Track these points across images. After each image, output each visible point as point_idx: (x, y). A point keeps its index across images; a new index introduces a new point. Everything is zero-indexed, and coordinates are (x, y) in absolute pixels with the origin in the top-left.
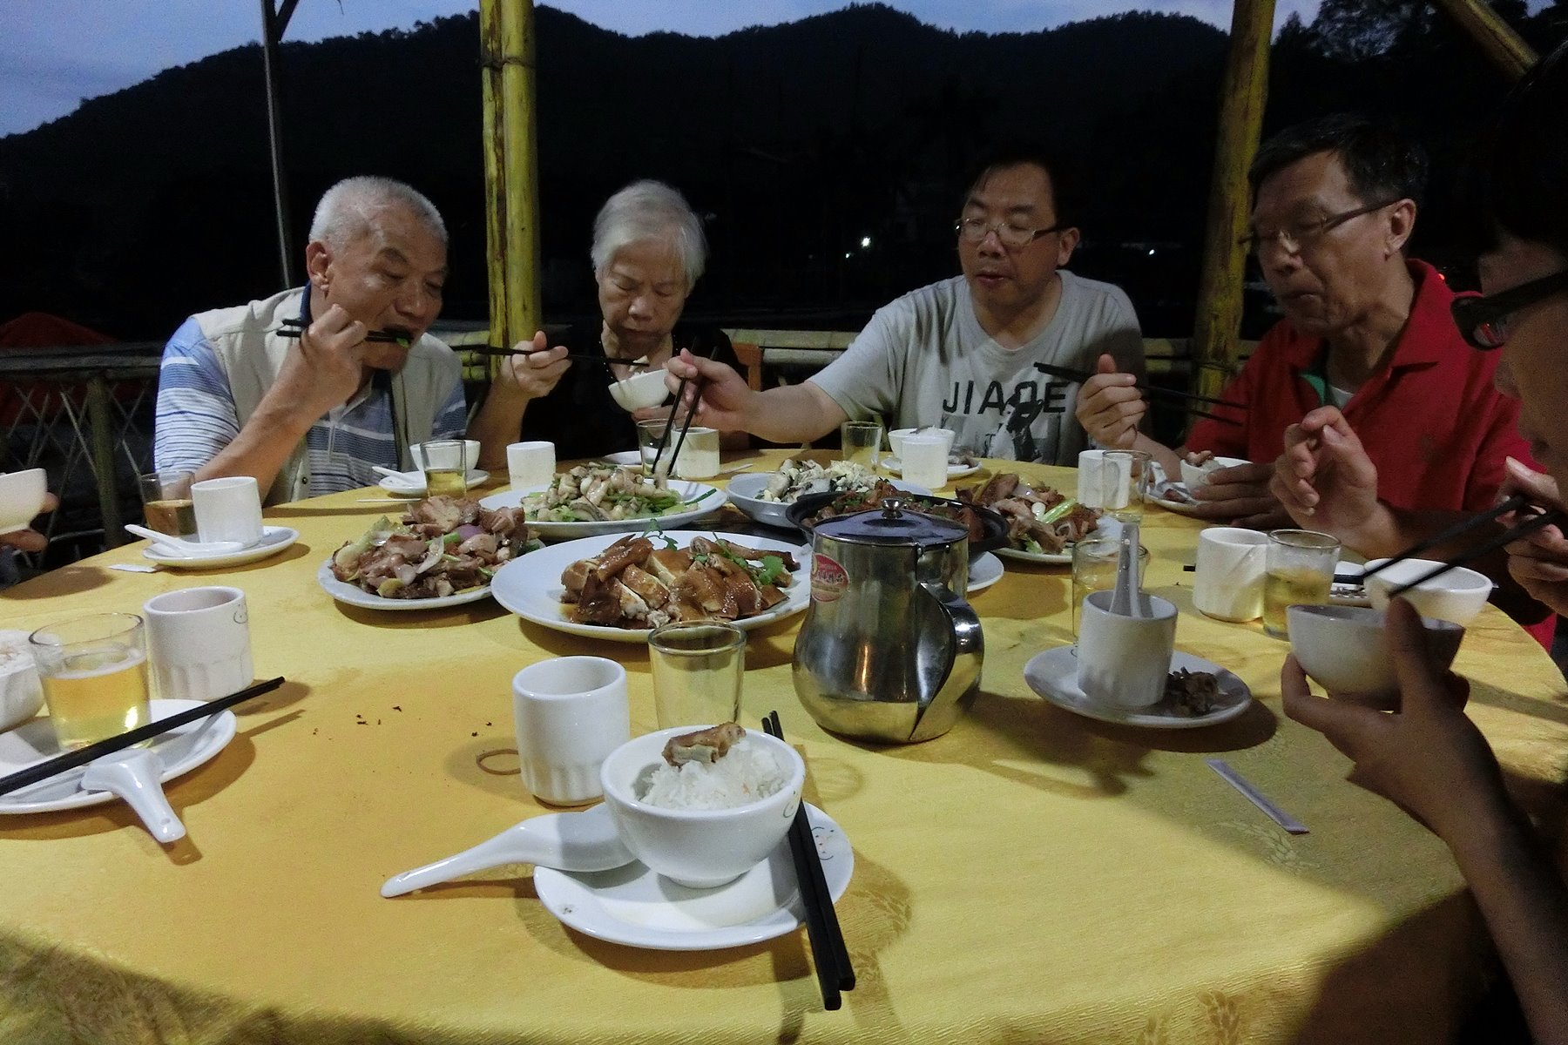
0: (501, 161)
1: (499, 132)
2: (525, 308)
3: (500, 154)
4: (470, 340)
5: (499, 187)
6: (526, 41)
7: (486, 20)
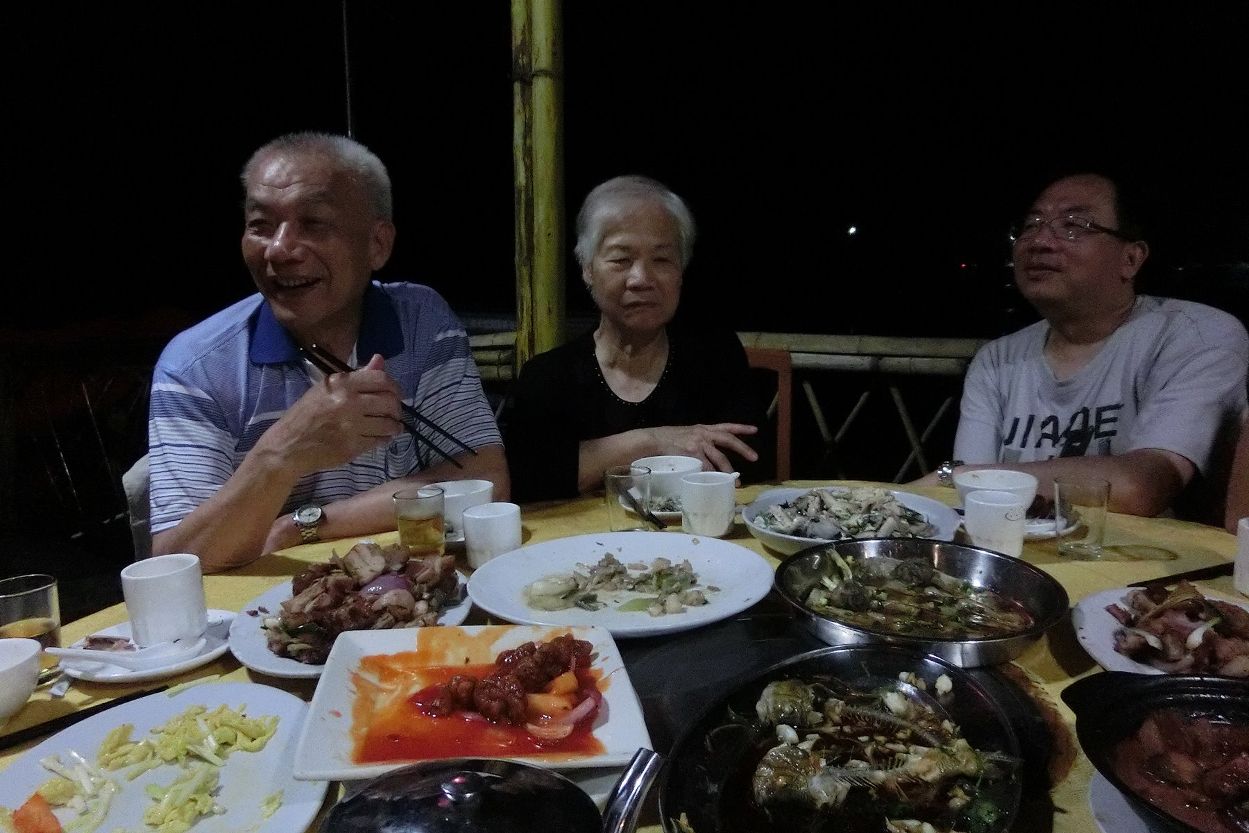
0: (529, 169)
1: (528, 142)
2: (550, 311)
4: (499, 340)
5: (527, 194)
6: (554, 54)
7: (517, 38)
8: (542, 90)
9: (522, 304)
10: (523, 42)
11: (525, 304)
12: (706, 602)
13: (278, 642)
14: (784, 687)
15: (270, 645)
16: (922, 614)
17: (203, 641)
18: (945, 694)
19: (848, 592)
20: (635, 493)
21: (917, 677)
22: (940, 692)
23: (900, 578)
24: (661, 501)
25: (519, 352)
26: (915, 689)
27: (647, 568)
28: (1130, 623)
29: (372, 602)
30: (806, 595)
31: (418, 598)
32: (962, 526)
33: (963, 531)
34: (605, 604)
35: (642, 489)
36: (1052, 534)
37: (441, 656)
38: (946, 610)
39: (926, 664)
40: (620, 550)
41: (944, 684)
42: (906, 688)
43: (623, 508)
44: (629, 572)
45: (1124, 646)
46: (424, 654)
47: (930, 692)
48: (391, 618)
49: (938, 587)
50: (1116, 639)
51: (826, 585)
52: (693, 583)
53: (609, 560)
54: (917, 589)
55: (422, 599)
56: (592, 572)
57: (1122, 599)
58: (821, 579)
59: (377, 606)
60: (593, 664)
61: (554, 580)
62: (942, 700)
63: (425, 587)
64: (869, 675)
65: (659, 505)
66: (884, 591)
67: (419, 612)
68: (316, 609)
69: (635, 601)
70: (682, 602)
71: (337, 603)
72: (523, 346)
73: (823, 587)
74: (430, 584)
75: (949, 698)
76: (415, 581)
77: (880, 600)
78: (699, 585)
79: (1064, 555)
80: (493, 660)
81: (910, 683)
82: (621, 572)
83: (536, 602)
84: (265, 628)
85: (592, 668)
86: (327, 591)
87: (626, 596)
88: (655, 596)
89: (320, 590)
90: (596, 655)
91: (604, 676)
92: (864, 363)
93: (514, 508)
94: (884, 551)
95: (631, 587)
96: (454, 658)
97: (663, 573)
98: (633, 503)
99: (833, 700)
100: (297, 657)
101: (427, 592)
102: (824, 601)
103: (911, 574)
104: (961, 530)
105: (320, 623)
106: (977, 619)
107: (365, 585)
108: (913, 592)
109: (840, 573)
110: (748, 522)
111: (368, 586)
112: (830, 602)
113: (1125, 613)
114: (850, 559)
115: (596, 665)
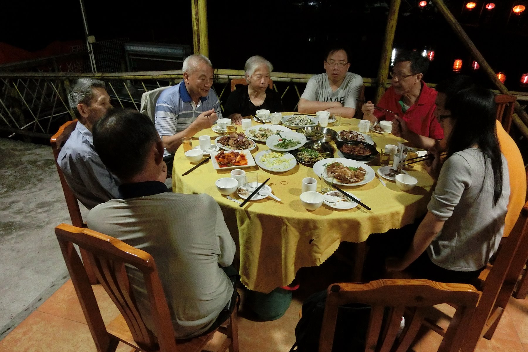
0: (198, 25)
1: (197, 17)
5: (197, 32)
79: (334, 125)
92: (289, 80)
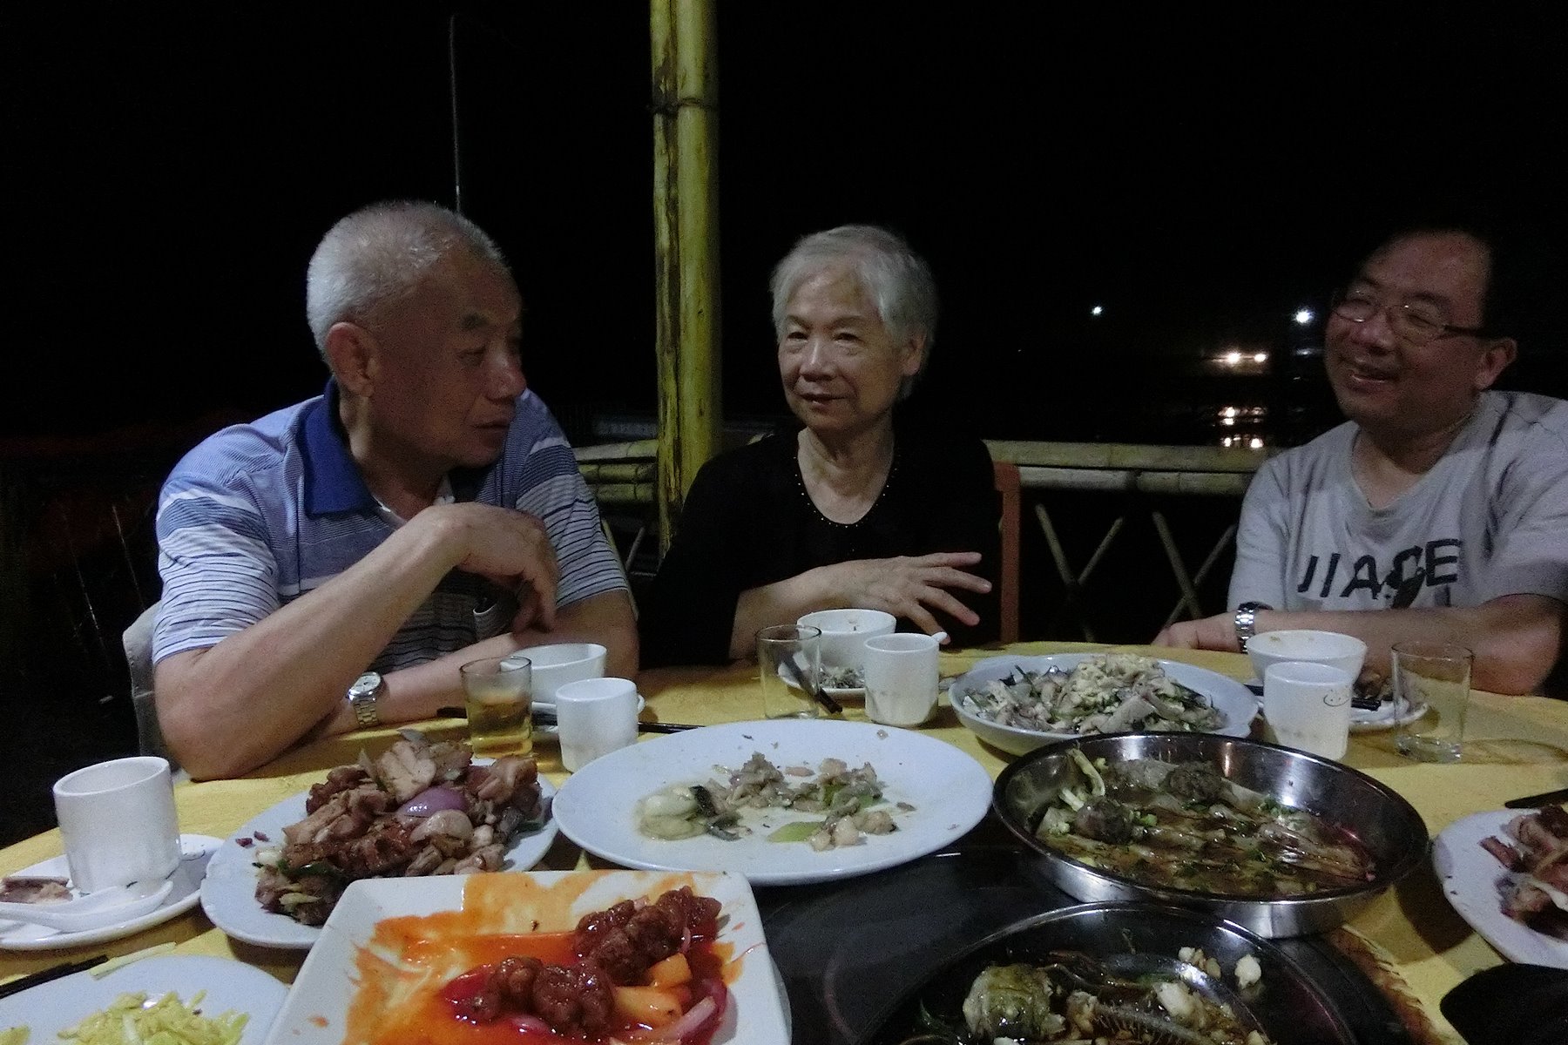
1: (673, 192)
2: (701, 413)
3: (673, 219)
4: (635, 450)
5: (671, 261)
6: (706, 77)
7: (658, 56)
8: (691, 124)
9: (665, 404)
10: (666, 61)
11: (669, 405)
12: (894, 828)
13: (270, 890)
14: (1006, 976)
15: (259, 894)
16: (1207, 849)
17: (169, 885)
18: (1251, 985)
19: (1100, 815)
20: (801, 661)
21: (1206, 956)
22: (1243, 983)
23: (1174, 792)
24: (837, 672)
25: (661, 468)
26: (1203, 974)
27: (810, 773)
28: (1519, 865)
29: (412, 828)
30: (1039, 817)
31: (477, 822)
32: (1261, 712)
33: (1262, 719)
34: (749, 830)
35: (810, 657)
36: (1390, 722)
37: (498, 918)
38: (1244, 843)
39: (1219, 935)
40: (776, 745)
41: (1249, 970)
42: (1192, 973)
43: (784, 683)
44: (788, 778)
45: (1516, 907)
46: (474, 915)
47: (1227, 982)
48: (436, 853)
49: (1229, 805)
50: (1502, 893)
51: (1067, 801)
52: (877, 798)
53: (758, 762)
54: (1200, 808)
55: (484, 823)
56: (733, 780)
57: (1503, 828)
58: (1059, 791)
59: (417, 835)
60: (720, 933)
61: (678, 792)
62: (1247, 995)
63: (490, 805)
64: (1133, 950)
65: (835, 679)
66: (1151, 812)
67: (480, 843)
68: (332, 838)
69: (793, 824)
70: (859, 828)
71: (361, 831)
72: (667, 459)
73: (1063, 805)
74: (500, 800)
75: (1257, 993)
76: (476, 796)
77: (1147, 826)
78: (886, 801)
79: (1407, 754)
80: (573, 925)
81: (1196, 965)
82: (775, 780)
83: (650, 826)
84: (258, 865)
85: (718, 941)
86: (348, 811)
87: (781, 817)
88: (821, 817)
89: (339, 810)
90: (726, 919)
91: (734, 957)
92: (1117, 479)
93: (627, 686)
94: (1151, 751)
95: (787, 802)
96: (515, 924)
97: (834, 782)
98: (798, 675)
99: (1081, 994)
100: (294, 913)
101: (493, 813)
102: (1065, 827)
103: (1190, 786)
104: (1259, 717)
105: (333, 859)
106: (1288, 856)
107: (405, 802)
108: (1192, 813)
109: (1087, 783)
110: (956, 706)
111: (411, 803)
112: (1073, 829)
113: (1509, 851)
114: (1101, 762)
115: (725, 936)
